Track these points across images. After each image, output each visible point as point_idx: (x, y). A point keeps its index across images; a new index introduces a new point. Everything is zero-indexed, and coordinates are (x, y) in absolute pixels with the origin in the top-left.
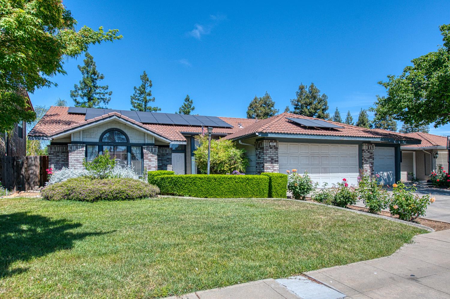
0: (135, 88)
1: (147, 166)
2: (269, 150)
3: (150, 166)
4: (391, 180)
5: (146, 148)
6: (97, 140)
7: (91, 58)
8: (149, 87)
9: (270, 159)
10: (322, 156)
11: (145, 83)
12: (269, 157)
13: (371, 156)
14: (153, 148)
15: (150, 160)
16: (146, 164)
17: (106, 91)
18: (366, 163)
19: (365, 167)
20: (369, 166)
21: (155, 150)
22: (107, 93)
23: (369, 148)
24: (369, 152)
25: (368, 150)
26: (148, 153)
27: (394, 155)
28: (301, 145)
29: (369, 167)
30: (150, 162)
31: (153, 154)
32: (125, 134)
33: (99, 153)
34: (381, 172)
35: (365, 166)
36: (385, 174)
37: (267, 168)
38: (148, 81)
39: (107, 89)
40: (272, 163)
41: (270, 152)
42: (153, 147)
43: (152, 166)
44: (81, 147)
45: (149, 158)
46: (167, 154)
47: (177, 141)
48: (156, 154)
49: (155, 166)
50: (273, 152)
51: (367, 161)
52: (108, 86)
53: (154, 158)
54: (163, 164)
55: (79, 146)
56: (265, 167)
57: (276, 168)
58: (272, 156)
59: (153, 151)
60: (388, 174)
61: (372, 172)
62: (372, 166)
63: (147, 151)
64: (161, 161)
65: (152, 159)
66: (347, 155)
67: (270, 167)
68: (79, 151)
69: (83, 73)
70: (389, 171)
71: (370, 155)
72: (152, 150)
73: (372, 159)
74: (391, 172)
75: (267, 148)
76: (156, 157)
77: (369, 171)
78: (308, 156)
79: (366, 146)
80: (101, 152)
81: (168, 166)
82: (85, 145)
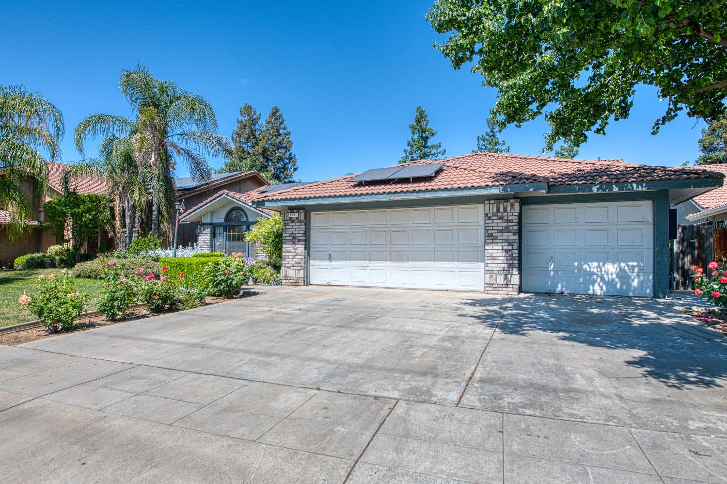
0: (478, 139)
2: (290, 224)
4: (635, 283)
9: (291, 238)
10: (393, 231)
11: (493, 128)
12: (290, 235)
13: (507, 228)
17: (439, 150)
18: (493, 243)
19: (490, 251)
20: (501, 248)
22: (439, 153)
23: (502, 210)
24: (501, 218)
25: (499, 214)
27: (651, 221)
28: (353, 213)
29: (501, 251)
32: (245, 212)
33: (223, 233)
34: (595, 264)
35: (491, 248)
36: (611, 268)
37: (287, 252)
39: (440, 146)
40: (294, 243)
41: (291, 227)
44: (206, 228)
50: (296, 227)
51: (496, 237)
52: (440, 144)
56: (283, 249)
57: (300, 251)
58: (294, 232)
60: (622, 270)
61: (511, 262)
62: (510, 248)
66: (454, 226)
67: (291, 249)
68: (206, 233)
69: (414, 133)
70: (626, 262)
71: (506, 224)
73: (511, 234)
74: (635, 264)
75: (287, 222)
77: (503, 258)
78: (364, 232)
79: (491, 206)
80: (225, 233)
82: (211, 226)
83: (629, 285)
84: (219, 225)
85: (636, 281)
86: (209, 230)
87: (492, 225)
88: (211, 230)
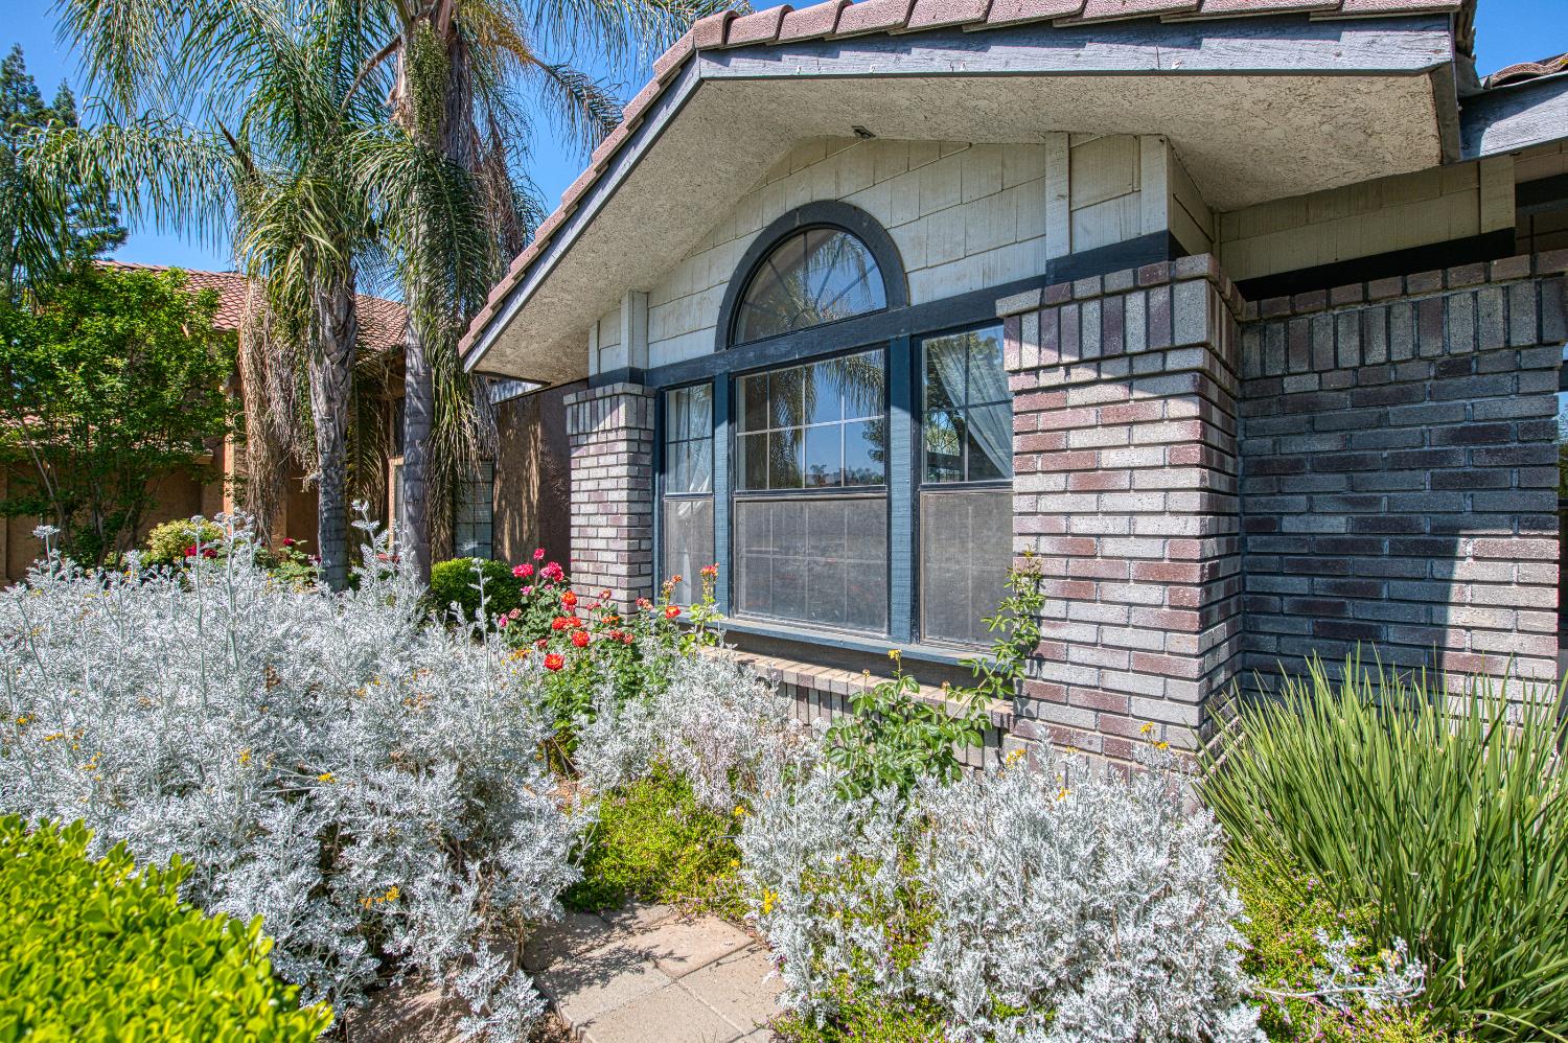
1: (1046, 545)
3: (1084, 547)
5: (1030, 324)
6: (703, 342)
14: (1137, 306)
15: (1089, 476)
16: (1034, 524)
21: (1161, 325)
26: (1057, 378)
30: (1089, 502)
31: (1129, 380)
32: (874, 223)
33: (713, 435)
42: (1120, 279)
43: (1110, 547)
44: (608, 405)
46: (1456, 367)
48: (1185, 383)
49: (1153, 549)
53: (1140, 434)
54: (1362, 525)
55: (600, 406)
59: (1136, 344)
63: (1051, 357)
64: (1336, 481)
65: (1110, 458)
68: (603, 437)
72: (1113, 325)
76: (1176, 418)
80: (723, 430)
81: (1466, 546)
82: (637, 389)
84: (689, 375)
86: (621, 415)
88: (639, 414)
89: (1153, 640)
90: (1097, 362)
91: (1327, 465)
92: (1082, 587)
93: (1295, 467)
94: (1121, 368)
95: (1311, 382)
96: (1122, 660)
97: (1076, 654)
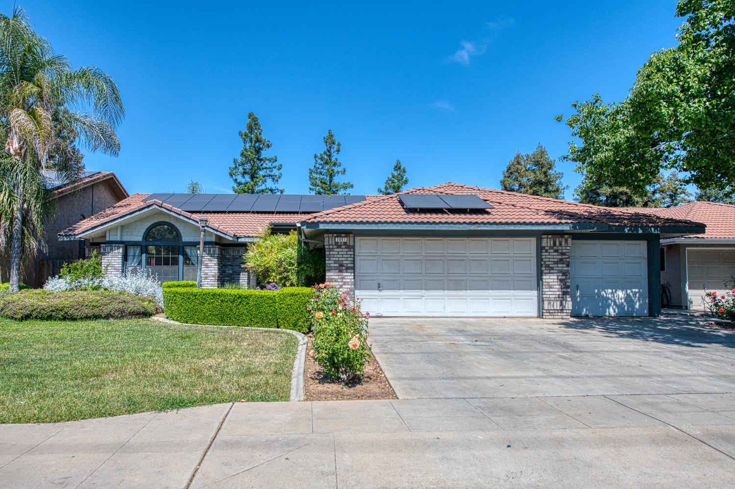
0: (316, 156)
1: (202, 274)
2: (335, 250)
3: (206, 274)
4: (637, 306)
6: (139, 238)
7: (255, 120)
8: (336, 153)
9: (337, 265)
10: (450, 260)
11: (330, 147)
12: (335, 262)
13: (561, 260)
14: (212, 249)
15: (207, 266)
17: (274, 165)
18: (550, 273)
19: (547, 280)
20: (556, 277)
21: (214, 251)
22: (275, 167)
23: (557, 244)
24: (556, 251)
25: (555, 248)
26: (204, 255)
27: (646, 256)
28: (406, 240)
29: (556, 280)
30: (207, 269)
31: (211, 256)
32: (177, 229)
33: (141, 255)
34: (610, 291)
35: (548, 277)
36: (621, 294)
37: (331, 280)
38: (334, 143)
39: (276, 161)
40: (340, 271)
41: (336, 253)
42: (210, 246)
43: (209, 274)
44: (116, 248)
45: (206, 262)
46: (240, 257)
47: (249, 237)
48: (216, 258)
49: (213, 274)
50: (343, 253)
51: (552, 268)
52: (276, 157)
53: (212, 262)
54: (233, 272)
55: (114, 247)
56: (327, 277)
57: (349, 280)
58: (340, 259)
59: (212, 253)
60: (628, 295)
61: (565, 290)
62: (564, 277)
65: (209, 264)
66: (509, 257)
67: (337, 277)
68: (114, 254)
70: (631, 289)
71: (560, 257)
72: (210, 251)
73: (565, 265)
74: (637, 290)
75: (331, 247)
76: (215, 261)
77: (558, 287)
78: (419, 260)
79: (549, 240)
80: (144, 255)
81: (241, 274)
82: (123, 245)
83: (633, 307)
84: (135, 244)
85: (638, 304)
86: (121, 250)
87: (549, 257)
89: (213, 283)
90: (208, 254)
91: (230, 265)
92: (206, 278)
93: (227, 265)
94: (210, 255)
95: (229, 257)
96: (210, 285)
97: (205, 285)
